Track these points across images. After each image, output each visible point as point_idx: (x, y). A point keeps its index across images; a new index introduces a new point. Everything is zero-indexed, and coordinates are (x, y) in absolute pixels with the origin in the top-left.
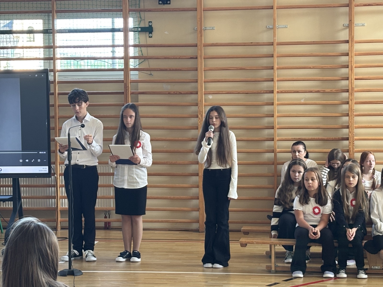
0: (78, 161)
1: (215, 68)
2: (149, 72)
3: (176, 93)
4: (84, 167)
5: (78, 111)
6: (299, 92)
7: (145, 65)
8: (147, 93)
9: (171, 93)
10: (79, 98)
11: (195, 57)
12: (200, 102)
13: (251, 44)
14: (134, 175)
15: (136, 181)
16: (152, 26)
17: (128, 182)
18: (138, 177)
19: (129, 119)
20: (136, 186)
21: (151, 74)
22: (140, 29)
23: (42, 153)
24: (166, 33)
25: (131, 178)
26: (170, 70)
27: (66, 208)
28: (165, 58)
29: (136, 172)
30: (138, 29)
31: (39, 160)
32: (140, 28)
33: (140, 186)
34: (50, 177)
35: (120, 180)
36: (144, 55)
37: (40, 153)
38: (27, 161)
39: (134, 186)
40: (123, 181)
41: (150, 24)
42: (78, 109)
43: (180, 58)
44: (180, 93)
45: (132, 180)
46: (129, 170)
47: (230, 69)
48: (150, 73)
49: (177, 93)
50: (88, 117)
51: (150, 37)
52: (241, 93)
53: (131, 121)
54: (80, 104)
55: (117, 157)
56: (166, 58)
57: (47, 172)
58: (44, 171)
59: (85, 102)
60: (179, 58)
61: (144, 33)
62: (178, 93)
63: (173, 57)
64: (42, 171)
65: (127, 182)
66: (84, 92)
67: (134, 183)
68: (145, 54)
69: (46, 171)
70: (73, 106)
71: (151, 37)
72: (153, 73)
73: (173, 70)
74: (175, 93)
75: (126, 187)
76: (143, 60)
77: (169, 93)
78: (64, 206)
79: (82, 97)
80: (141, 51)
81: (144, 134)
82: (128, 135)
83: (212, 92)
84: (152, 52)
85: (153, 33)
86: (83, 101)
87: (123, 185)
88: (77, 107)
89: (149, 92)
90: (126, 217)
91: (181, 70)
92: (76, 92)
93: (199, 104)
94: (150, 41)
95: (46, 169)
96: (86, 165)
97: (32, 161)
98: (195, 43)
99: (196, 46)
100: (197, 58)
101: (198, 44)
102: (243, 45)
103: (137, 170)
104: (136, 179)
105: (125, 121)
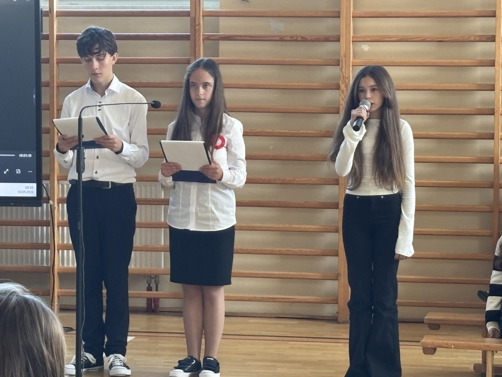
0: (96, 173)
3: (295, 38)
4: (109, 186)
5: (97, 72)
8: (237, 38)
10: (100, 44)
12: (344, 59)
14: (209, 204)
17: (198, 218)
18: (217, 209)
19: (202, 90)
20: (212, 226)
23: (25, 155)
25: (204, 209)
27: (71, 269)
29: (213, 199)
31: (18, 171)
33: (220, 227)
34: (41, 205)
35: (180, 213)
37: (21, 155)
39: (208, 226)
40: (187, 215)
42: (98, 68)
44: (304, 40)
45: (205, 215)
46: (200, 193)
49: (298, 38)
50: (116, 85)
52: (428, 40)
53: (205, 94)
54: (102, 58)
55: (176, 165)
57: (34, 195)
58: (28, 192)
59: (112, 54)
62: (300, 39)
64: (24, 192)
65: (195, 218)
66: (109, 33)
67: (208, 219)
69: (32, 192)
70: (86, 61)
74: (293, 39)
75: (192, 227)
77: (282, 39)
78: (65, 265)
79: (105, 44)
81: (232, 122)
82: (198, 122)
83: (369, 37)
86: (107, 51)
87: (188, 223)
88: (96, 64)
89: (240, 36)
90: (193, 289)
92: (93, 33)
93: (342, 62)
95: (31, 190)
96: (112, 183)
97: (5, 173)
103: (216, 195)
104: (212, 212)
105: (192, 94)
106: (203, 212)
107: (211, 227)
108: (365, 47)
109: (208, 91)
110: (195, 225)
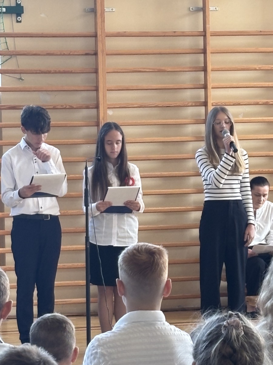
1: (122, 69)
2: (18, 76)
3: (65, 107)
4: (48, 218)
6: (241, 103)
7: (12, 65)
9: (58, 107)
11: (93, 52)
12: (102, 121)
13: (174, 34)
15: (128, 234)
16: (22, 5)
17: (118, 237)
18: (130, 230)
21: (21, 78)
22: (4, 10)
24: (43, 15)
25: (122, 231)
26: (56, 72)
29: (128, 223)
30: (2, 10)
32: (4, 7)
35: (104, 234)
36: (10, 50)
39: (125, 242)
40: (110, 235)
41: (19, 2)
43: (71, 54)
44: (71, 108)
45: (123, 235)
47: (144, 70)
51: (17, 21)
52: (160, 105)
53: (117, 148)
56: (49, 54)
60: (69, 55)
61: (10, 15)
62: (68, 107)
63: (59, 53)
65: (116, 237)
68: (12, 48)
71: (20, 22)
72: (24, 76)
73: (60, 72)
74: (63, 107)
75: (115, 244)
76: (8, 57)
77: (55, 108)
80: (6, 43)
82: (110, 168)
84: (21, 44)
85: (22, 15)
91: (71, 72)
93: (101, 123)
94: (19, 28)
96: (50, 215)
98: (94, 31)
99: (96, 36)
100: (96, 54)
101: (99, 33)
102: (163, 35)
104: (128, 232)
105: (108, 148)
106: (122, 233)
107: (127, 243)
108: (110, 112)
109: (118, 146)
110: (116, 242)
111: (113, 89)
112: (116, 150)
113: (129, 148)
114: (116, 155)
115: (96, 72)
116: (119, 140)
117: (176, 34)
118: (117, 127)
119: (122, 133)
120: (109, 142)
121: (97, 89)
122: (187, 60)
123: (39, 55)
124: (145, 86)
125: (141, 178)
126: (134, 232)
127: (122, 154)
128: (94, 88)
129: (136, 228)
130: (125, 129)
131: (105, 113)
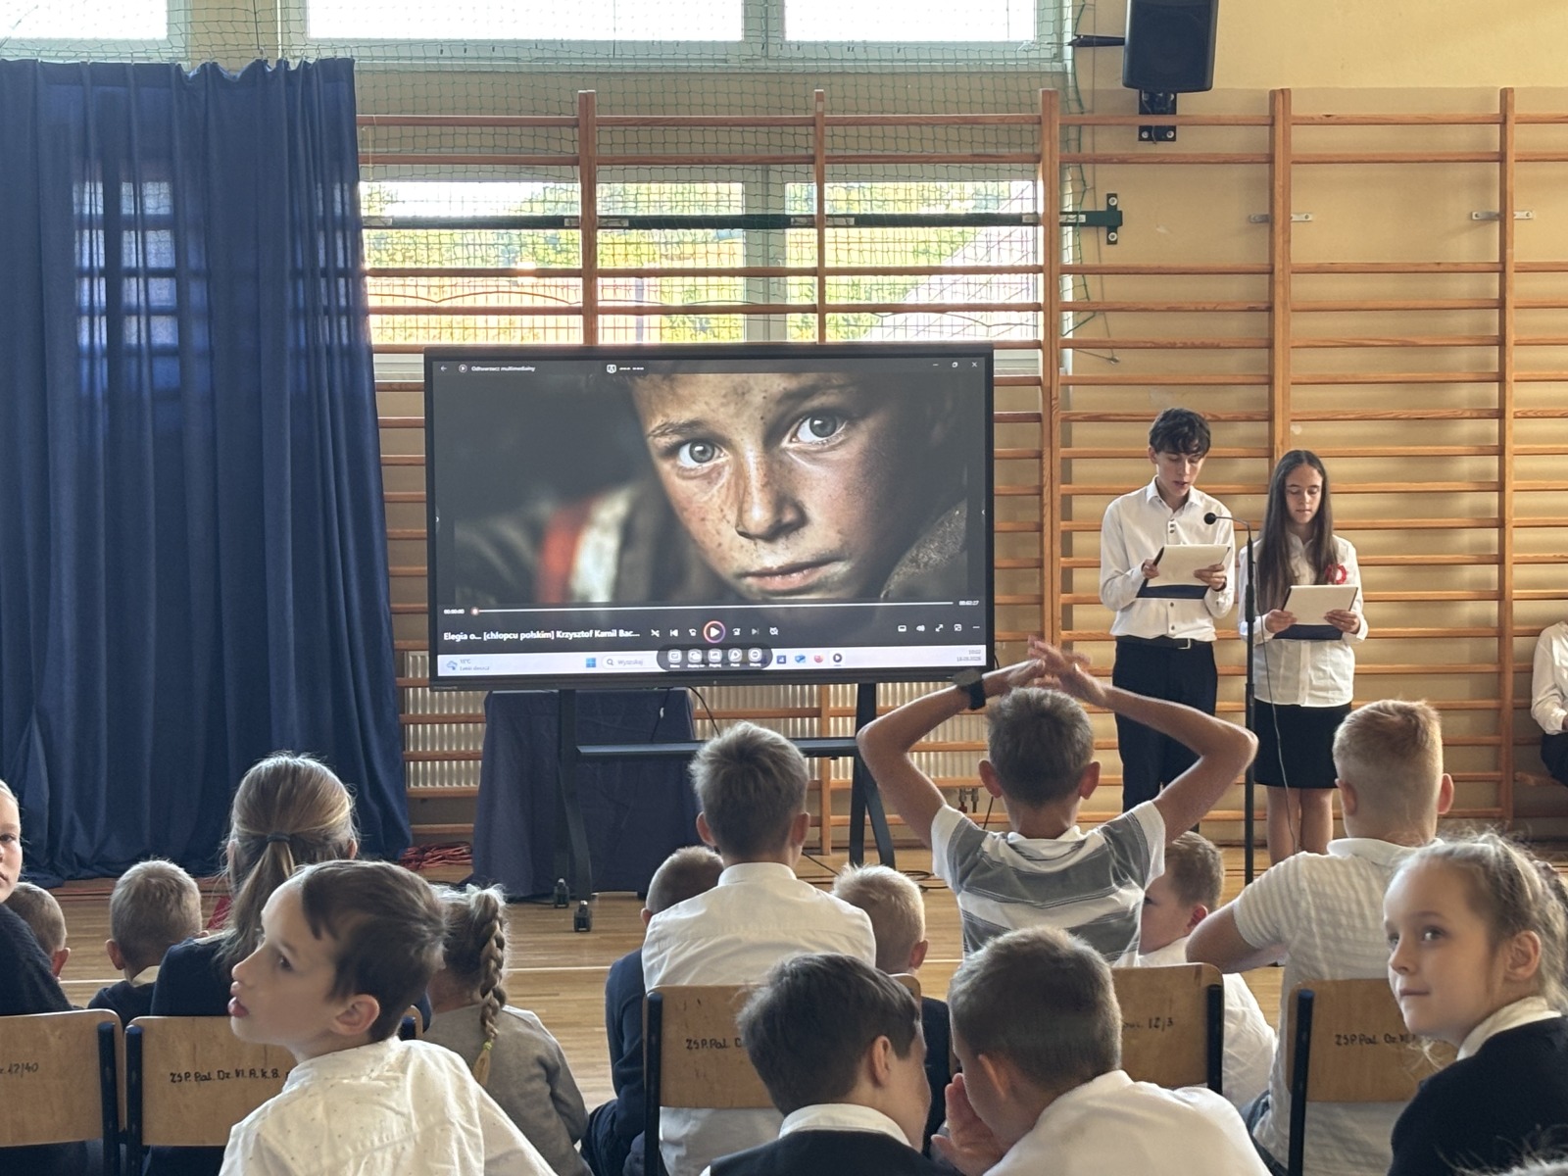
0: (1173, 627)
1: (1324, 341)
2: (1106, 353)
4: (1185, 646)
7: (1095, 330)
11: (1264, 306)
13: (1436, 268)
14: (1327, 667)
15: (1333, 683)
16: (1119, 209)
17: (1312, 688)
18: (1336, 673)
20: (1332, 699)
21: (1113, 359)
22: (1083, 218)
23: (969, 603)
24: (1161, 230)
25: (1321, 674)
26: (1185, 346)
28: (1170, 310)
29: (1334, 659)
30: (1077, 218)
31: (958, 627)
32: (1082, 213)
35: (1282, 682)
36: (1093, 299)
37: (962, 603)
38: (921, 628)
39: (1327, 700)
40: (1295, 684)
41: (1113, 202)
43: (1218, 308)
45: (1321, 683)
46: (1315, 655)
47: (1371, 343)
48: (1110, 356)
51: (1110, 243)
52: (1403, 416)
53: (1310, 502)
55: (1292, 616)
57: (983, 662)
58: (973, 659)
60: (1214, 310)
61: (1094, 229)
63: (1193, 307)
64: (967, 659)
65: (1308, 687)
67: (1325, 689)
68: (1095, 298)
69: (979, 659)
71: (1115, 243)
72: (1119, 354)
73: (1194, 347)
75: (1306, 702)
76: (1089, 314)
80: (1085, 285)
82: (1299, 547)
84: (1116, 289)
85: (1120, 229)
87: (1296, 697)
91: (1218, 347)
94: (1111, 256)
95: (979, 655)
96: (1193, 641)
97: (937, 630)
98: (1267, 262)
99: (1271, 273)
100: (1270, 309)
101: (1278, 266)
102: (1413, 269)
103: (1339, 652)
104: (1332, 678)
105: (1292, 503)
106: (1319, 678)
107: (1331, 701)
108: (1297, 429)
109: (1314, 498)
110: (1307, 699)
111: (1304, 381)
112: (1308, 507)
113: (1338, 504)
114: (1308, 517)
115: (1270, 346)
116: (1315, 486)
117: (1442, 268)
118: (1313, 460)
119: (1322, 472)
120: (1294, 490)
121: (1270, 382)
122: (1463, 322)
123: (1152, 310)
124: (1372, 376)
125: (1360, 565)
126: (1344, 677)
127: (1321, 516)
128: (1263, 380)
129: (1349, 668)
130: (1330, 466)
131: (1286, 430)
